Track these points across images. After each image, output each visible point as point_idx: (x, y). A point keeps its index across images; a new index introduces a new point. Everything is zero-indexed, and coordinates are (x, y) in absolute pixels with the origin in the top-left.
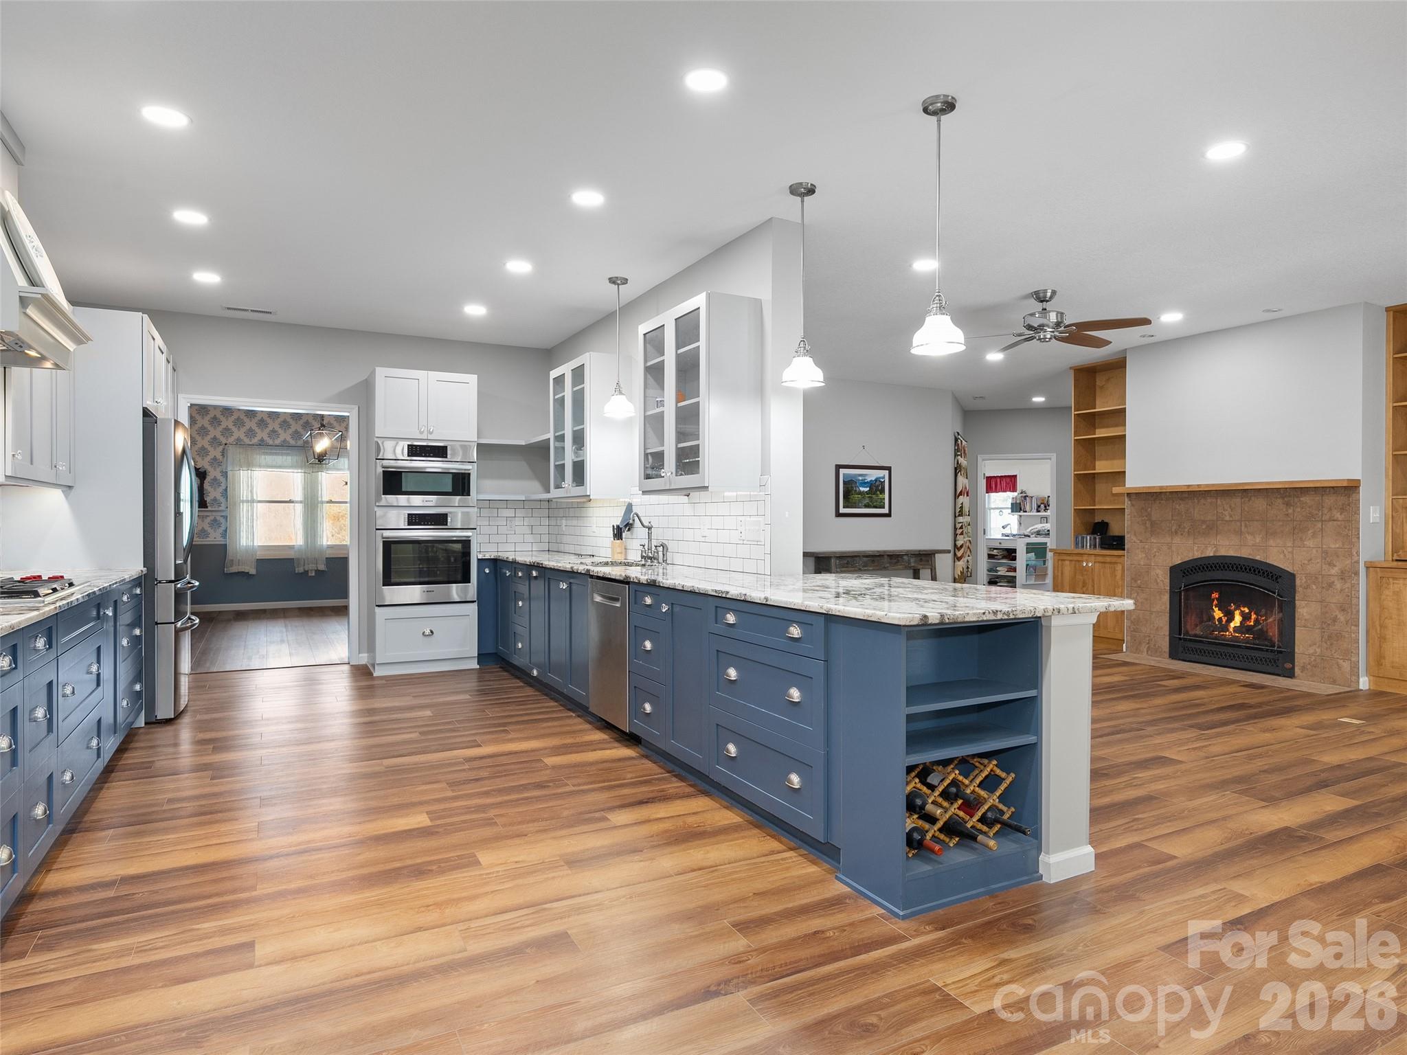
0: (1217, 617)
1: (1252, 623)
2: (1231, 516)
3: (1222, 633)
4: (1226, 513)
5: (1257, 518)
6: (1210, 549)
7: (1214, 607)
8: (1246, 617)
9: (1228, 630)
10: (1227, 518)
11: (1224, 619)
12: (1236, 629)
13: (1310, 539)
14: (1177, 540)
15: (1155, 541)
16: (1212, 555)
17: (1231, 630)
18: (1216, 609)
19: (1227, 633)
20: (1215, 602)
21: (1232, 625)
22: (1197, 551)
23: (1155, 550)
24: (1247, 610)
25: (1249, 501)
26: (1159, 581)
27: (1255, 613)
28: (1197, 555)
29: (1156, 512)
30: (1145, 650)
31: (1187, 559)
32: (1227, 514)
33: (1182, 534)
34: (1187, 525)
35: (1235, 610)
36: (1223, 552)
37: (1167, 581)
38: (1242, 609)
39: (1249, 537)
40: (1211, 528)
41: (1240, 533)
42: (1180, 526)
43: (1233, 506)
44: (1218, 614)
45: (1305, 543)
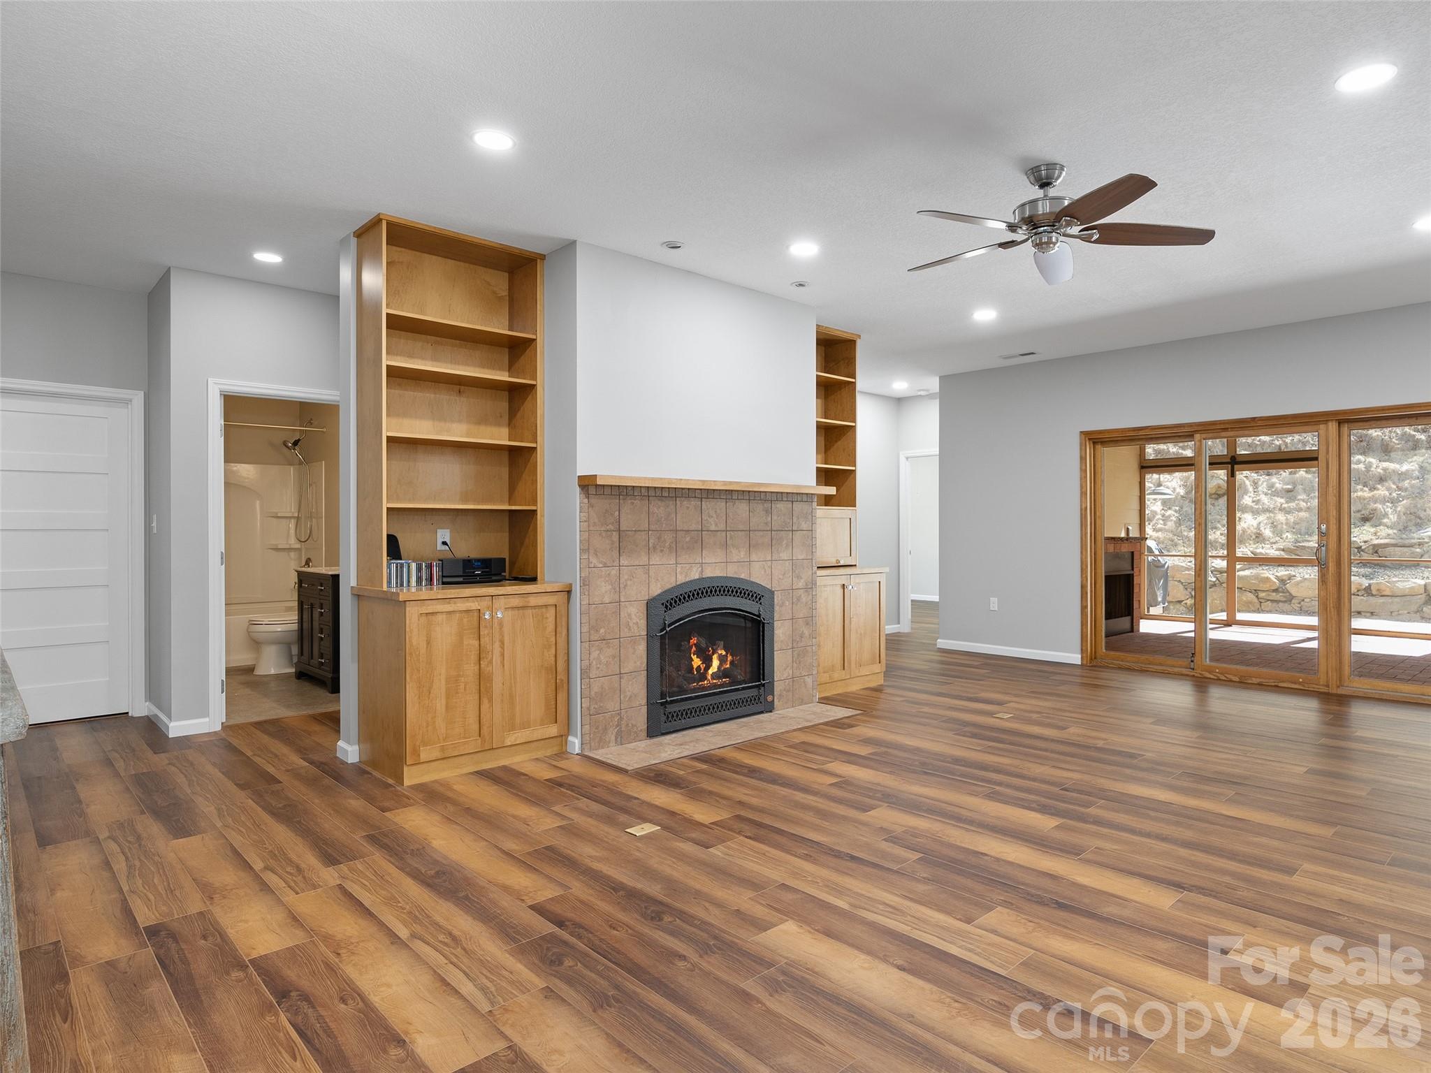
0: (695, 666)
1: (728, 666)
2: (716, 525)
3: (700, 683)
4: (711, 520)
5: (741, 527)
6: (694, 569)
7: (692, 655)
8: (722, 660)
9: (706, 679)
10: (713, 528)
11: (703, 667)
12: (714, 676)
13: (784, 551)
14: (656, 559)
15: (626, 563)
16: (697, 577)
17: (709, 677)
18: (694, 657)
19: (706, 682)
20: (694, 649)
21: (710, 672)
22: (681, 573)
23: (626, 577)
24: (724, 653)
25: (733, 505)
26: (631, 624)
27: (731, 655)
28: (681, 579)
29: (630, 516)
30: (613, 738)
31: (668, 586)
32: (712, 523)
33: (662, 551)
34: (668, 537)
35: (713, 654)
36: (709, 573)
37: (643, 623)
38: (720, 652)
39: (734, 551)
40: (698, 540)
41: (725, 546)
42: (659, 538)
43: (718, 511)
44: (697, 662)
45: (781, 555)
